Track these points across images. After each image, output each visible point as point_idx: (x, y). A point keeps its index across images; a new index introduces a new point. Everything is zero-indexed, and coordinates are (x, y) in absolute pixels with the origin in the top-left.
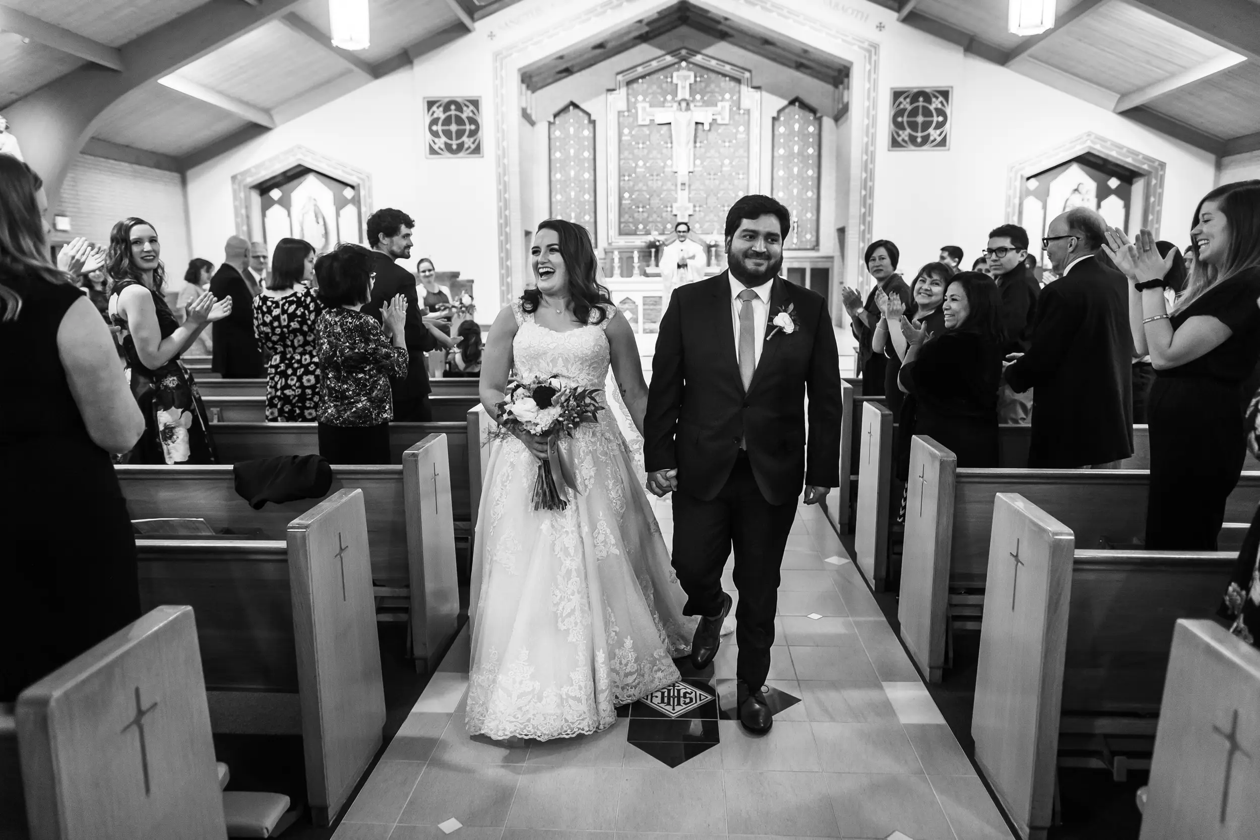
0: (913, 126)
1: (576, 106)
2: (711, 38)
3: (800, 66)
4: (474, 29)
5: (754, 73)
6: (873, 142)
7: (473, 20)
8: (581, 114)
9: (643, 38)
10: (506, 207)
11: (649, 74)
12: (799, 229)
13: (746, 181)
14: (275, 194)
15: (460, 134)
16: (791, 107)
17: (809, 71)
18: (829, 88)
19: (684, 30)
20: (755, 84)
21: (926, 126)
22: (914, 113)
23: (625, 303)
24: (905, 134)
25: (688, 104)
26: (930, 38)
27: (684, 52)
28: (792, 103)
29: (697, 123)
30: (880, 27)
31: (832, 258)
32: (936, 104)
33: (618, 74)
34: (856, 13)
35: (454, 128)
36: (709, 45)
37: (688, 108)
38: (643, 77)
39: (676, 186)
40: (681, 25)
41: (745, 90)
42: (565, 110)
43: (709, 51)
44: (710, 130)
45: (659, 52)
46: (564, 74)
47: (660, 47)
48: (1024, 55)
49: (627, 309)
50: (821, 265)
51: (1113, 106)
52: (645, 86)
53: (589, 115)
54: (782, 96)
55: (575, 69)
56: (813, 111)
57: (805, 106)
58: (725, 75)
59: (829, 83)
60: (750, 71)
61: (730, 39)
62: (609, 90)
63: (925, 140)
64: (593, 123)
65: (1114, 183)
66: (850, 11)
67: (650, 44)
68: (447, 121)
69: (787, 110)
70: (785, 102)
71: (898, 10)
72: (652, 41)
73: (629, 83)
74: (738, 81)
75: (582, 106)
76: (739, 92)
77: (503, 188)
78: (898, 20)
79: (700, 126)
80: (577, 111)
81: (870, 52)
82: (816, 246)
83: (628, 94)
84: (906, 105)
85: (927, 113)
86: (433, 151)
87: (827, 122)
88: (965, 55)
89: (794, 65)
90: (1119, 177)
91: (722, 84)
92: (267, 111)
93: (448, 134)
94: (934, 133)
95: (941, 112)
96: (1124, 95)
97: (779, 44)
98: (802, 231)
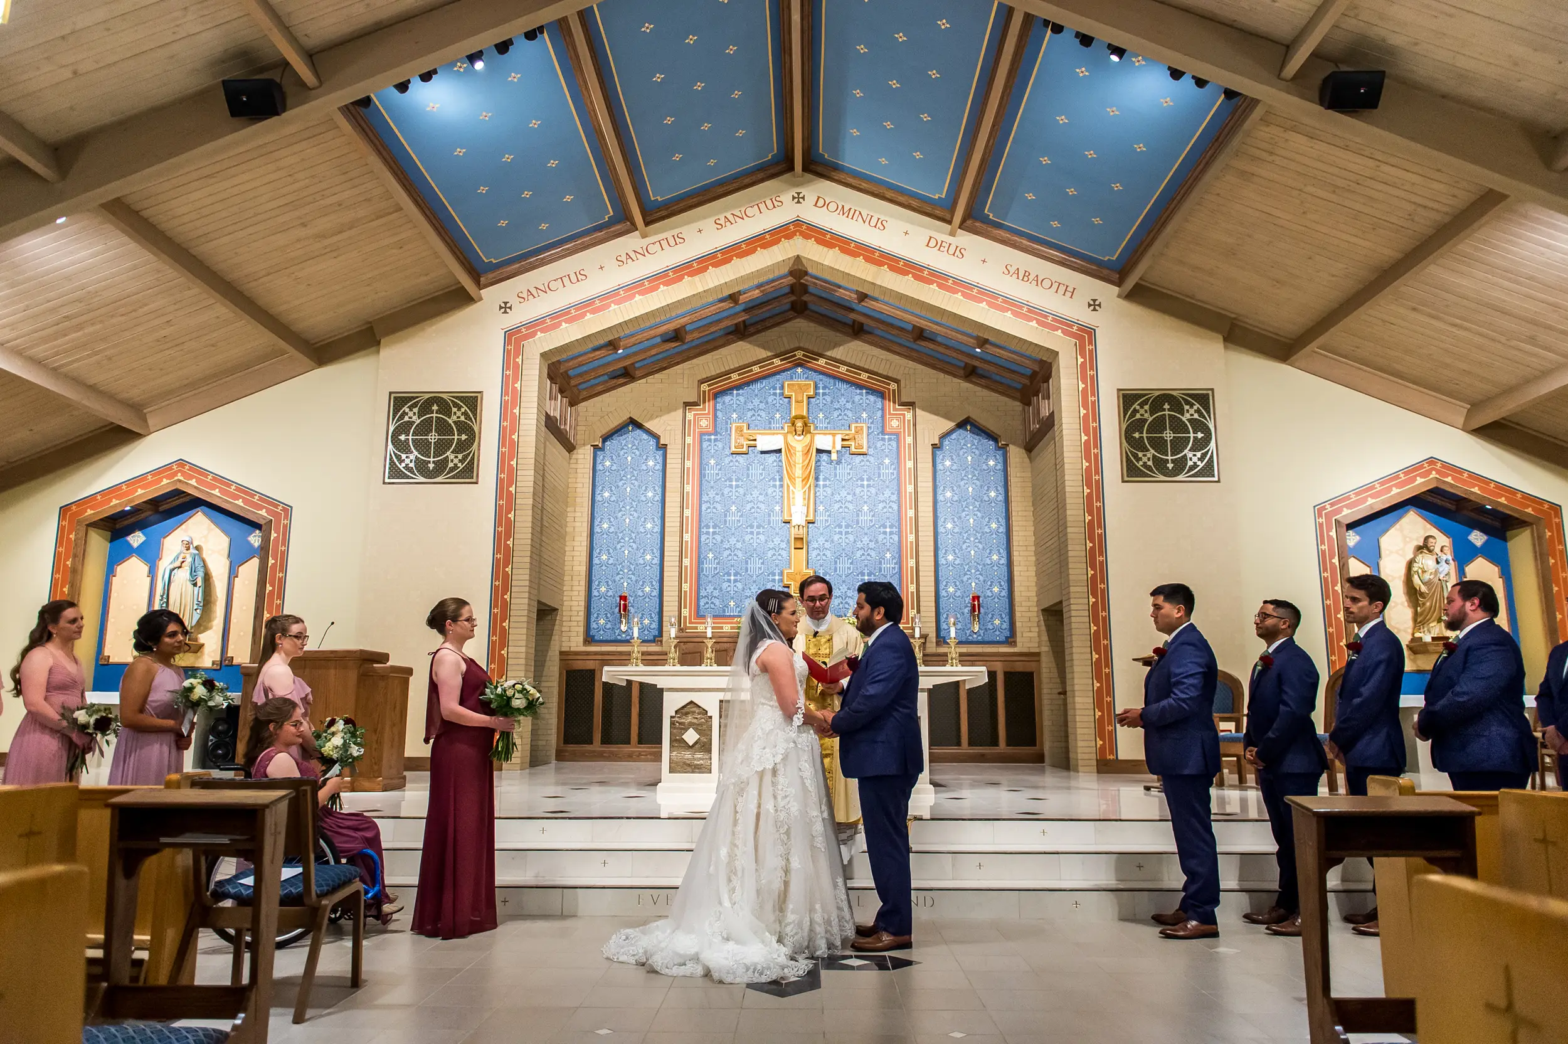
0: (1159, 445)
1: (638, 426)
2: (839, 336)
3: (971, 373)
4: (481, 299)
5: (902, 384)
6: (1099, 470)
7: (480, 286)
8: (645, 436)
9: (740, 332)
10: (508, 560)
11: (748, 384)
12: (982, 610)
13: (896, 538)
14: (136, 539)
15: (442, 447)
16: (961, 431)
17: (983, 382)
18: (1017, 406)
19: (800, 324)
20: (904, 399)
21: (1179, 445)
22: (1158, 426)
23: (687, 714)
24: (1147, 457)
25: (805, 425)
26: (1169, 321)
27: (799, 354)
28: (961, 425)
29: (819, 451)
30: (1094, 305)
31: (1038, 654)
32: (1189, 414)
33: (702, 382)
34: (1055, 286)
35: (433, 437)
36: (836, 345)
37: (806, 430)
38: (739, 387)
39: (788, 542)
40: (795, 318)
41: (890, 406)
42: (619, 430)
43: (837, 353)
44: (839, 462)
45: (764, 354)
46: (622, 381)
47: (764, 347)
48: (1313, 346)
49: (691, 725)
50: (1020, 667)
51: (1461, 420)
52: (742, 399)
53: (657, 437)
54: (947, 416)
55: (638, 373)
56: (993, 437)
57: (980, 430)
58: (860, 387)
59: (1014, 398)
60: (897, 381)
61: (867, 337)
62: (687, 404)
63: (1180, 466)
64: (663, 448)
65: (1477, 538)
66: (1047, 283)
67: (750, 343)
68: (424, 428)
69: (954, 436)
70: (951, 425)
71: (1119, 284)
72: (751, 339)
73: (716, 396)
74: (882, 395)
75: (647, 425)
76: (883, 409)
77: (504, 530)
78: (1119, 296)
79: (824, 457)
80: (638, 432)
81: (1080, 338)
82: (1011, 640)
83: (715, 410)
84: (1144, 413)
85: (1179, 426)
86: (395, 473)
87: (1016, 453)
88: (1226, 347)
89: (962, 372)
90: (1484, 530)
91: (857, 398)
92: (138, 409)
93: (423, 447)
94: (1193, 458)
95: (1199, 426)
96: (1476, 406)
97: (939, 339)
98: (986, 613)
